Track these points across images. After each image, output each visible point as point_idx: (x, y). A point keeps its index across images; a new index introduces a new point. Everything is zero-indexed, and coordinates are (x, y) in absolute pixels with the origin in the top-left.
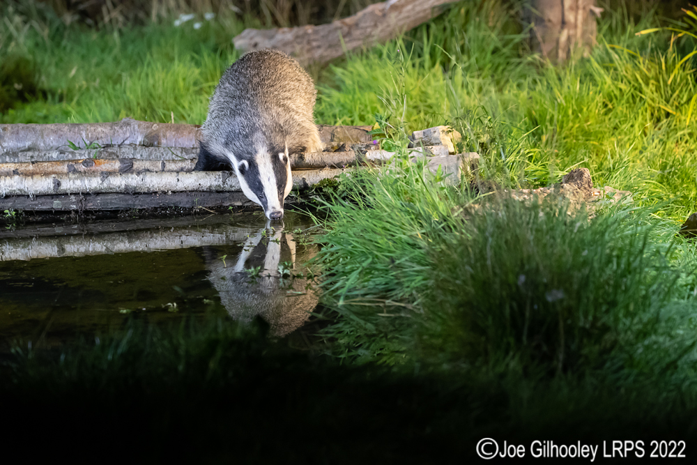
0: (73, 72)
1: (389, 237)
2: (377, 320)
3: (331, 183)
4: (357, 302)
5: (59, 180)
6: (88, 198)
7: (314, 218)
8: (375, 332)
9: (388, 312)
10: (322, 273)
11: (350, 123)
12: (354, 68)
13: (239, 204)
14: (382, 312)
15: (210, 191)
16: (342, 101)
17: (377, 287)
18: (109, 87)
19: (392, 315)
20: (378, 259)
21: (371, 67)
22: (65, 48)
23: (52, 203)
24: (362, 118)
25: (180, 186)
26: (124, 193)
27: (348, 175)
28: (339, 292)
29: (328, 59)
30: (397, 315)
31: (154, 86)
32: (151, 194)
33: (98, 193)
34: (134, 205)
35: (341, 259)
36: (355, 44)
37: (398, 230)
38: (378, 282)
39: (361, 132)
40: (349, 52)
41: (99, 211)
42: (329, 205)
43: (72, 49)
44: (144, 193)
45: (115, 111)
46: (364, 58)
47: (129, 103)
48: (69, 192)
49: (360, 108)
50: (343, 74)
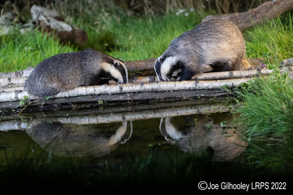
0: (130, 38)
1: (271, 109)
2: (266, 147)
3: (245, 85)
4: (257, 139)
5: (122, 87)
6: (135, 94)
7: (237, 101)
8: (265, 152)
9: (271, 143)
10: (241, 126)
11: (255, 57)
12: (257, 31)
13: (203, 95)
14: (268, 143)
15: (190, 90)
16: (252, 46)
17: (266, 132)
18: (146, 44)
19: (273, 145)
20: (266, 119)
21: (265, 31)
22: (127, 27)
23: (119, 97)
24: (261, 54)
25: (176, 88)
26: (151, 92)
27: (253, 81)
28: (248, 135)
29: (246, 27)
30: (275, 144)
31: (166, 43)
32: (163, 92)
33: (139, 92)
34: (156, 97)
35: (249, 120)
36: (258, 20)
37: (275, 105)
38: (266, 130)
39: (259, 61)
40: (255, 24)
41: (140, 100)
42: (243, 95)
43: (131, 27)
44: (160, 92)
45: (149, 55)
46: (262, 27)
47: (155, 51)
48: (126, 92)
49: (260, 50)
50: (252, 34)
